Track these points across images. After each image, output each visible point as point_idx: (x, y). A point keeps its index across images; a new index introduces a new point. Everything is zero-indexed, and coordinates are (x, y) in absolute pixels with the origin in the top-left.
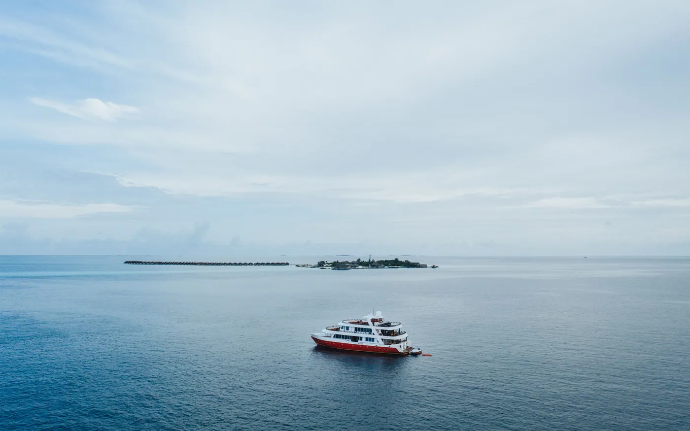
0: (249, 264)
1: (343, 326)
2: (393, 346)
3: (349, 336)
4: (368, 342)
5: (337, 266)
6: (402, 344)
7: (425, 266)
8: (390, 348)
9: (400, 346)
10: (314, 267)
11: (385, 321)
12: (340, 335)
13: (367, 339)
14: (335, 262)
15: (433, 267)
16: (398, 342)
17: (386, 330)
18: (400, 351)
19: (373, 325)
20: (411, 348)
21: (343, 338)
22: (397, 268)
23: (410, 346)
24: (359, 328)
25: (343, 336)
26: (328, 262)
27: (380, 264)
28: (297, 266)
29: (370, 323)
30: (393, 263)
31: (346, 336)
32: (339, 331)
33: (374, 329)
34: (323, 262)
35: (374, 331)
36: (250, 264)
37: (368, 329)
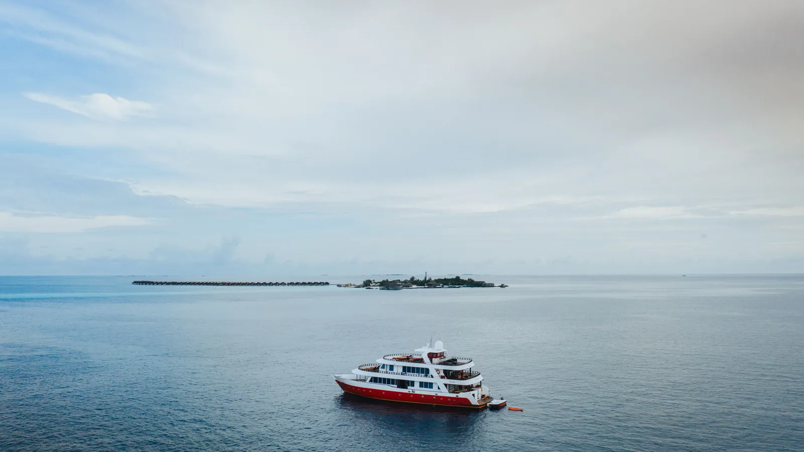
0: (281, 284)
1: (384, 365)
2: (462, 395)
3: (393, 380)
4: (424, 389)
5: (386, 285)
6: (475, 392)
7: (492, 285)
8: (457, 399)
9: (473, 395)
10: (359, 287)
11: (448, 357)
12: (380, 379)
13: (422, 384)
14: (384, 281)
15: (502, 286)
16: (469, 388)
17: (449, 371)
18: (473, 404)
19: (431, 361)
20: (488, 397)
21: (384, 383)
22: (459, 287)
23: (487, 394)
24: (409, 368)
25: (384, 379)
26: (376, 282)
27: (438, 283)
28: (339, 286)
29: (426, 359)
30: (453, 282)
31: (389, 380)
32: (378, 372)
33: (432, 368)
34: (370, 281)
35: (432, 372)
36: (283, 284)
37: (423, 369)
